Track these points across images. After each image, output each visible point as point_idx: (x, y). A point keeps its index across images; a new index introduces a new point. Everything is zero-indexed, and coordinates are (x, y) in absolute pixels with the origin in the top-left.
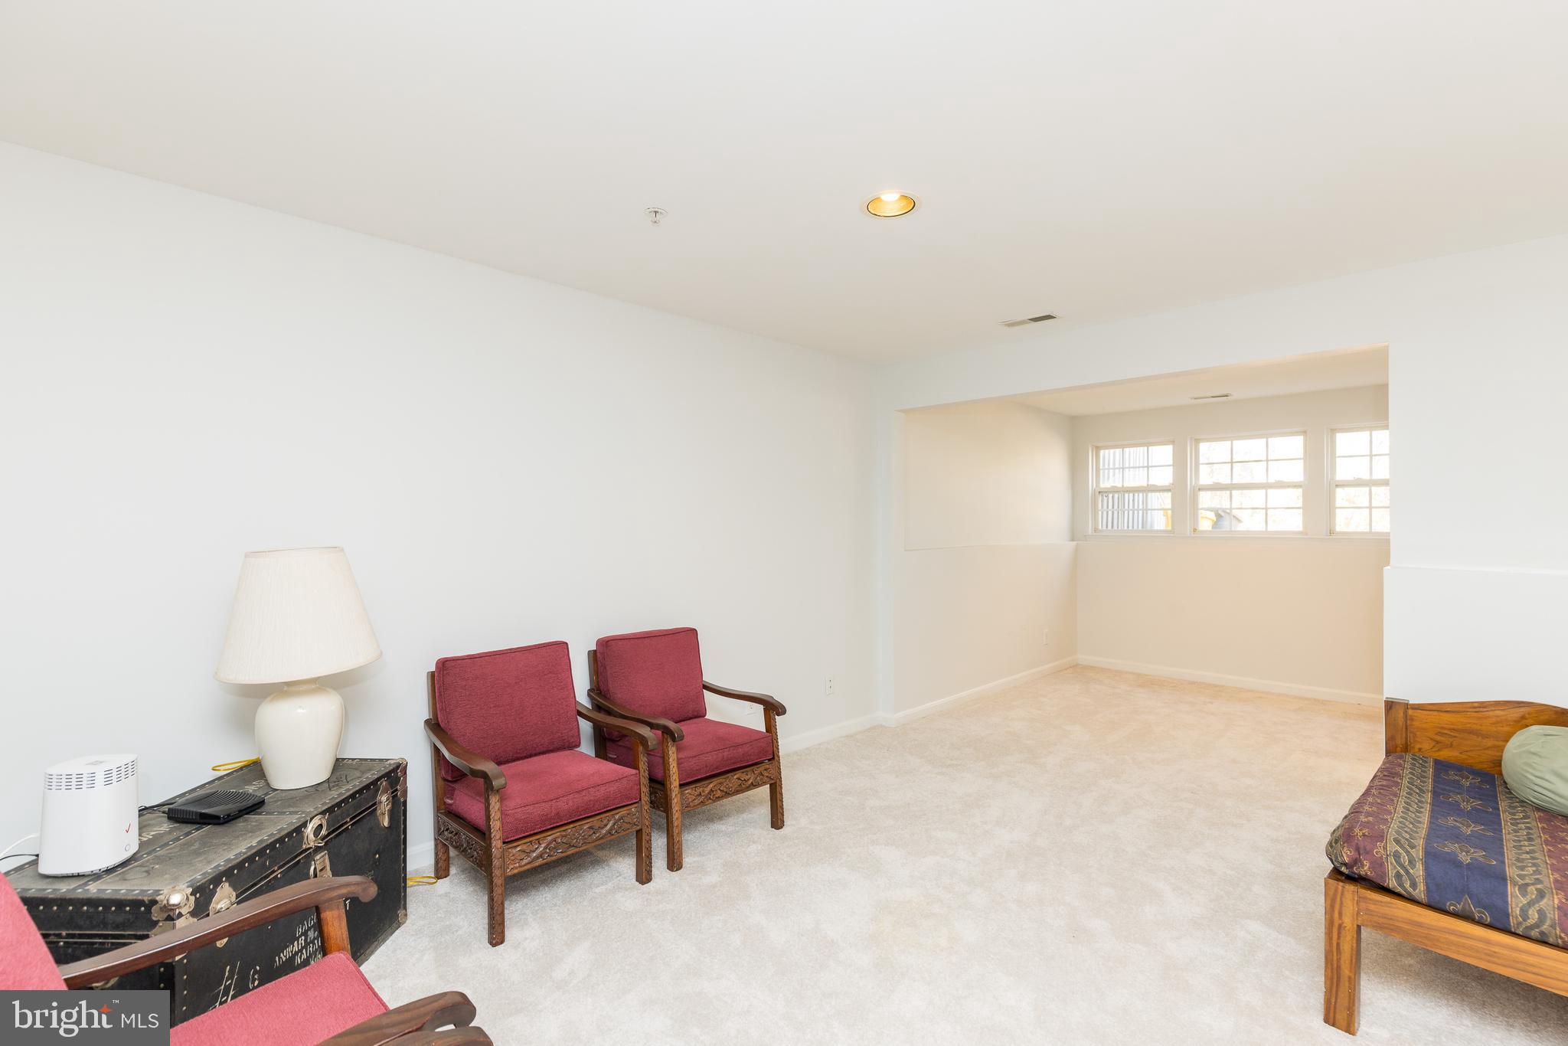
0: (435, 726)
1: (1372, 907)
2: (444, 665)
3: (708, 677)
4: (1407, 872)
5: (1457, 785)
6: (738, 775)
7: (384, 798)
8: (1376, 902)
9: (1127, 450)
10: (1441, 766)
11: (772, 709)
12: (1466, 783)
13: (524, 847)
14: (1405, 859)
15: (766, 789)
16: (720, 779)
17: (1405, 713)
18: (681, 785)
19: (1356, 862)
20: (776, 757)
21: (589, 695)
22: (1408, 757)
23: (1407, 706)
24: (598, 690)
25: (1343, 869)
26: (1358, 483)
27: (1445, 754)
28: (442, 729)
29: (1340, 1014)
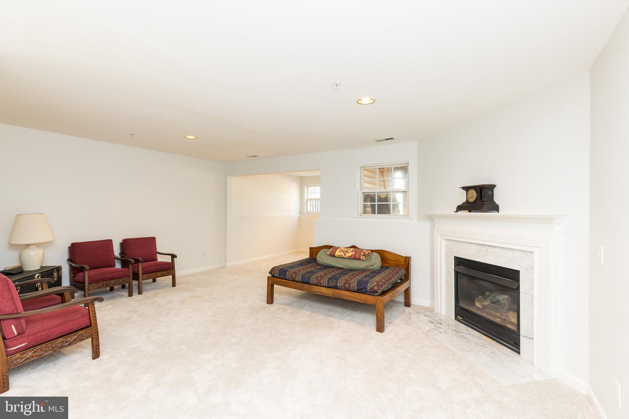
0: (70, 260)
2: (73, 245)
3: (158, 250)
6: (161, 272)
7: (55, 274)
9: (315, 187)
11: (173, 256)
13: (95, 285)
15: (171, 276)
16: (155, 273)
18: (142, 274)
20: (174, 269)
21: (120, 254)
24: (122, 253)
28: (73, 261)
29: (270, 300)
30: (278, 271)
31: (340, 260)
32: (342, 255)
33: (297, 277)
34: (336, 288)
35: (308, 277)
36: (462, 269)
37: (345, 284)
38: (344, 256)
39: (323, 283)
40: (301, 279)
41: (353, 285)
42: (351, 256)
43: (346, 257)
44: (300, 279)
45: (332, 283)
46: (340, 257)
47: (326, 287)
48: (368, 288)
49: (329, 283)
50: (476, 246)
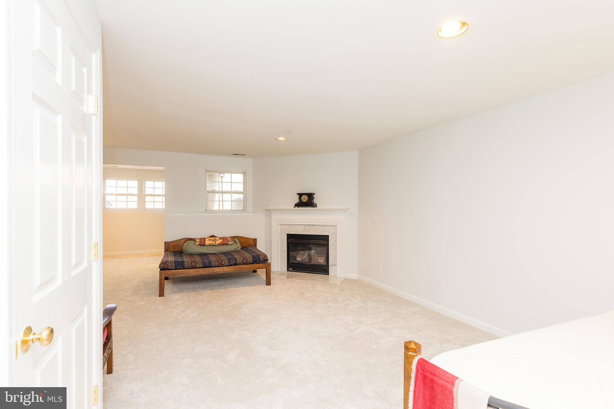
1: (166, 273)
4: (172, 265)
5: (177, 254)
8: (167, 272)
10: (174, 252)
12: (178, 253)
14: (171, 263)
17: (168, 244)
19: (164, 266)
22: (169, 252)
23: (168, 242)
25: (162, 268)
26: (151, 195)
27: (174, 250)
29: (161, 294)
30: (174, 263)
31: (210, 248)
32: (212, 243)
33: (198, 264)
34: (236, 264)
35: (208, 262)
36: (292, 240)
37: (243, 260)
38: (214, 244)
39: (225, 263)
40: (203, 265)
41: (249, 260)
42: (221, 243)
43: (216, 244)
44: (201, 265)
45: (232, 261)
46: (210, 245)
47: (227, 266)
48: (261, 259)
49: (229, 262)
50: (303, 226)
